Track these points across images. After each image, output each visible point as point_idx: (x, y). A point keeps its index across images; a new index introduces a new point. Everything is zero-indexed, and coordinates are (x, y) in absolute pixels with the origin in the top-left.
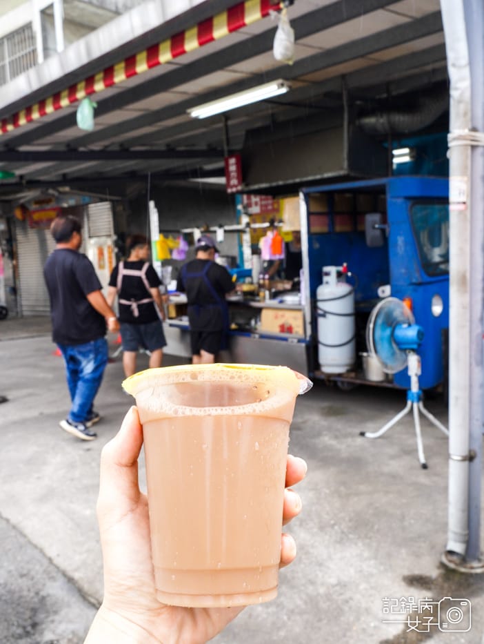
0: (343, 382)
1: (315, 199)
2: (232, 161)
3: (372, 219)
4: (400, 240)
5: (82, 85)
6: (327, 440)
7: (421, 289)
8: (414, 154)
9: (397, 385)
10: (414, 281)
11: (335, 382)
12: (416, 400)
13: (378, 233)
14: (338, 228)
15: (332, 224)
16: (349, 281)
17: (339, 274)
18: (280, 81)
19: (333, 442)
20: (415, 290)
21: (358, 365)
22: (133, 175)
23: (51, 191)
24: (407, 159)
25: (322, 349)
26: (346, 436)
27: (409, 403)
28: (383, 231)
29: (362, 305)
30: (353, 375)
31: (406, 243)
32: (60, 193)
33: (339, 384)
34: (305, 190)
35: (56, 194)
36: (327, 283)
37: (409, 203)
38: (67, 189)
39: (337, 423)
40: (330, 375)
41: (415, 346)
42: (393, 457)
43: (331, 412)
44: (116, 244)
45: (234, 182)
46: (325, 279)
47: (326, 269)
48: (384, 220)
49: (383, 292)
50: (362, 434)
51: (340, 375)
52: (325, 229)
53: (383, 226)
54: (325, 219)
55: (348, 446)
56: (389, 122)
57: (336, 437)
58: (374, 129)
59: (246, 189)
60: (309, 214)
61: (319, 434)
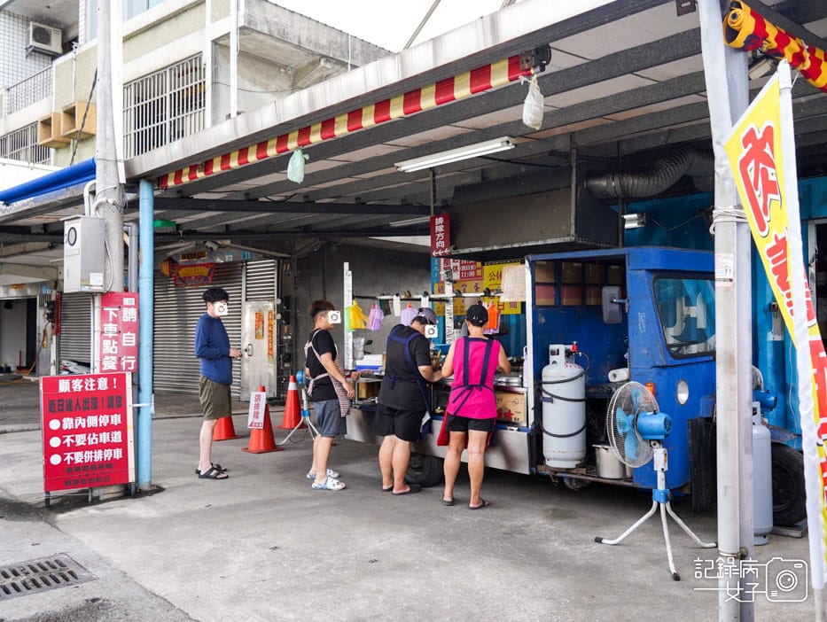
0: (571, 479)
1: (540, 266)
2: (440, 220)
3: (610, 292)
4: (641, 317)
5: (294, 136)
6: (556, 545)
7: (665, 372)
8: (644, 219)
9: (637, 484)
10: (657, 363)
11: (561, 479)
12: (662, 500)
13: (616, 307)
14: (565, 302)
15: (558, 297)
16: (578, 362)
17: (568, 354)
18: (506, 138)
19: (566, 548)
20: (659, 374)
21: (589, 460)
22: (306, 230)
23: (209, 244)
24: (635, 225)
25: (547, 439)
26: (578, 542)
27: (655, 504)
28: (622, 306)
29: (592, 390)
30: (584, 471)
31: (647, 321)
32: (220, 247)
33: (566, 482)
34: (530, 257)
35: (215, 247)
36: (554, 362)
37: (652, 276)
38: (228, 242)
39: (567, 528)
40: (556, 471)
41: (662, 437)
42: (637, 567)
43: (557, 515)
44: (279, 309)
45: (440, 244)
46: (552, 358)
47: (553, 347)
48: (624, 295)
49: (615, 375)
50: (598, 540)
51: (568, 471)
52: (551, 302)
53: (621, 301)
54: (552, 290)
55: (584, 553)
56: (622, 186)
57: (567, 543)
58: (604, 192)
59: (454, 253)
60: (534, 284)
61: (547, 539)
